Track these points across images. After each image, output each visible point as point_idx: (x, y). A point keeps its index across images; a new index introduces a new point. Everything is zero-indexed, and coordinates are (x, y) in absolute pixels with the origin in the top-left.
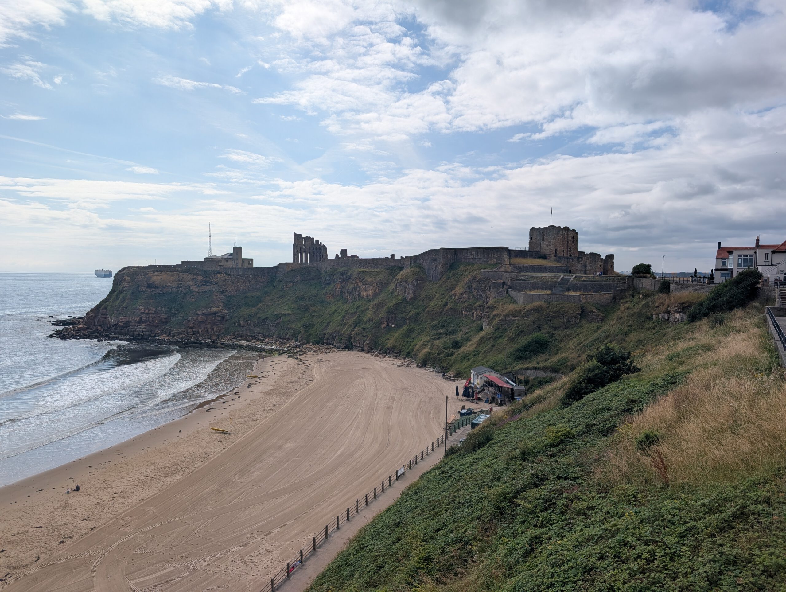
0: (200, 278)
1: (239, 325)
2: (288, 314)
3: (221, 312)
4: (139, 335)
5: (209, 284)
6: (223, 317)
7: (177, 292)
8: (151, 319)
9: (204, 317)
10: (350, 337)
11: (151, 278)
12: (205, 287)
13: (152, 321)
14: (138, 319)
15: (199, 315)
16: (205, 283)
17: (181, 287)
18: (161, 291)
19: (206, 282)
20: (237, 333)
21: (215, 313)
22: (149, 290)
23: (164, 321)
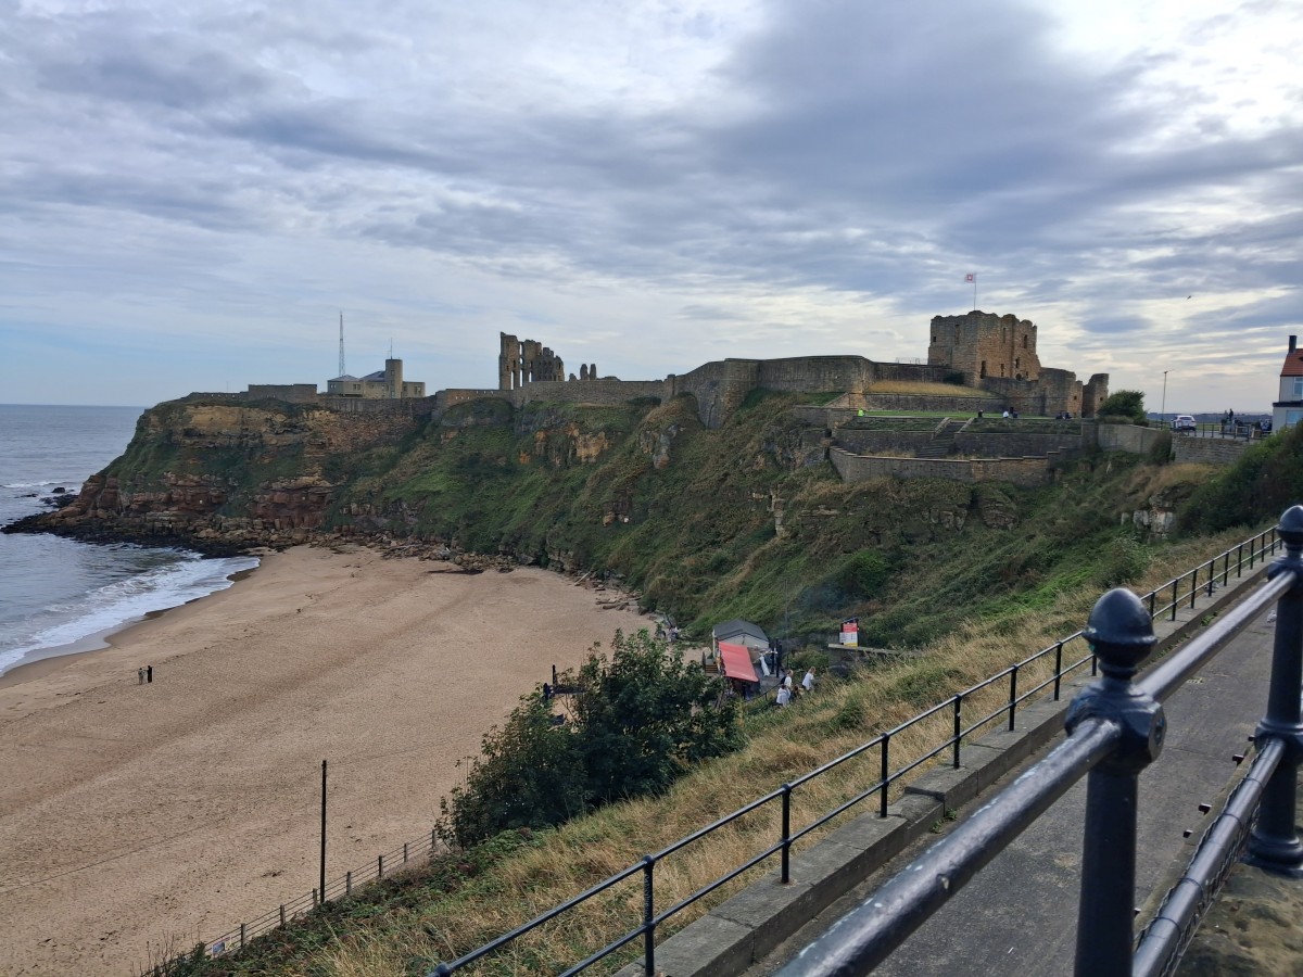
0: (279, 418)
1: (350, 511)
2: (439, 493)
3: (317, 486)
4: (163, 527)
5: (297, 430)
6: (322, 496)
7: (239, 446)
8: (189, 498)
9: (285, 495)
10: (545, 542)
11: (191, 417)
12: (290, 435)
13: (193, 501)
14: (163, 496)
15: (275, 491)
16: (291, 428)
17: (247, 436)
18: (211, 443)
19: (291, 425)
20: (345, 527)
21: (307, 487)
22: (188, 441)
23: (214, 501)
